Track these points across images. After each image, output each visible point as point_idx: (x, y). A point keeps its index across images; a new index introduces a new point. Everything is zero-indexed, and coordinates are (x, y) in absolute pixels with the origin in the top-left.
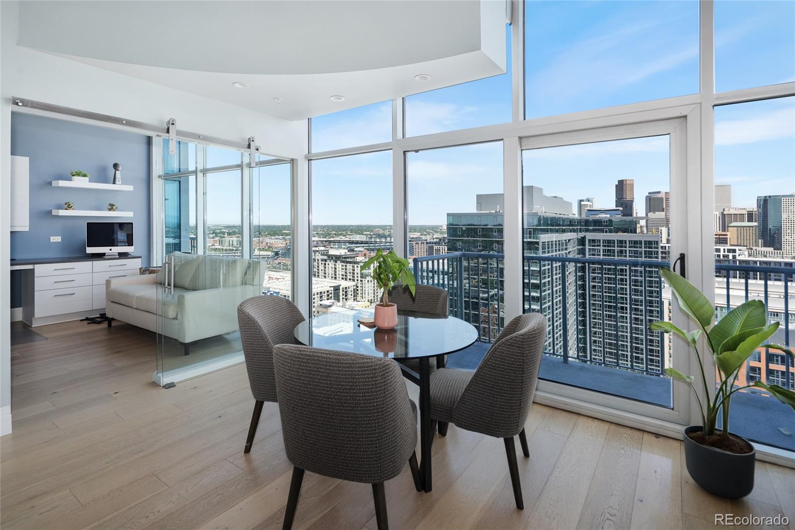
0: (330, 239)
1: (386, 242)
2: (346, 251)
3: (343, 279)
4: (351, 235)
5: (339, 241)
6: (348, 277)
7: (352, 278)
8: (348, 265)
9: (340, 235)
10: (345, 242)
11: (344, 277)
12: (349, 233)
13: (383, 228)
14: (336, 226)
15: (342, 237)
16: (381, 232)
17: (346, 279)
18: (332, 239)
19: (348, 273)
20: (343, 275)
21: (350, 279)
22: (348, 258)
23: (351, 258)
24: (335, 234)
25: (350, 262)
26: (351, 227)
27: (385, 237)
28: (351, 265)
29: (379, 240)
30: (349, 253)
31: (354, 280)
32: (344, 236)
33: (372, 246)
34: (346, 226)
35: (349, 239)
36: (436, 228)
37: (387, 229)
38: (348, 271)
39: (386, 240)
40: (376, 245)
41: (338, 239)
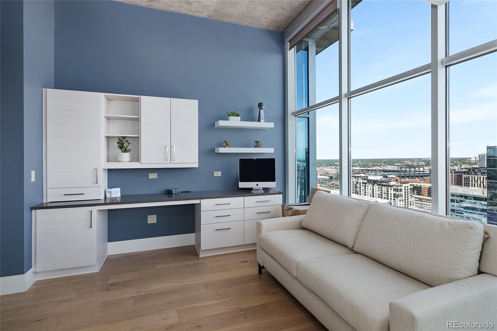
0: (368, 169)
1: (415, 171)
2: (382, 177)
3: (379, 197)
4: (384, 166)
5: (376, 170)
6: (383, 196)
7: (386, 197)
8: (383, 187)
9: (376, 165)
10: (380, 171)
11: (380, 196)
12: (383, 164)
13: (412, 160)
14: (372, 160)
15: (377, 167)
16: (410, 163)
17: (382, 198)
18: (370, 169)
19: (383, 193)
20: (379, 194)
21: (385, 198)
22: (383, 182)
23: (386, 182)
24: (372, 165)
25: (385, 186)
26: (384, 160)
27: (415, 167)
28: (386, 187)
29: (408, 170)
30: (384, 179)
31: (388, 199)
32: (379, 166)
33: (402, 174)
34: (381, 159)
35: (383, 169)
36: (463, 160)
37: (415, 161)
38: (383, 192)
39: (415, 169)
40: (406, 173)
41: (374, 168)
